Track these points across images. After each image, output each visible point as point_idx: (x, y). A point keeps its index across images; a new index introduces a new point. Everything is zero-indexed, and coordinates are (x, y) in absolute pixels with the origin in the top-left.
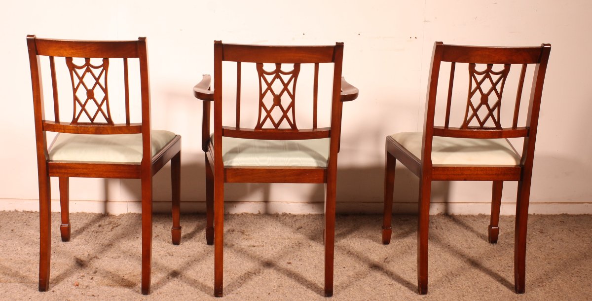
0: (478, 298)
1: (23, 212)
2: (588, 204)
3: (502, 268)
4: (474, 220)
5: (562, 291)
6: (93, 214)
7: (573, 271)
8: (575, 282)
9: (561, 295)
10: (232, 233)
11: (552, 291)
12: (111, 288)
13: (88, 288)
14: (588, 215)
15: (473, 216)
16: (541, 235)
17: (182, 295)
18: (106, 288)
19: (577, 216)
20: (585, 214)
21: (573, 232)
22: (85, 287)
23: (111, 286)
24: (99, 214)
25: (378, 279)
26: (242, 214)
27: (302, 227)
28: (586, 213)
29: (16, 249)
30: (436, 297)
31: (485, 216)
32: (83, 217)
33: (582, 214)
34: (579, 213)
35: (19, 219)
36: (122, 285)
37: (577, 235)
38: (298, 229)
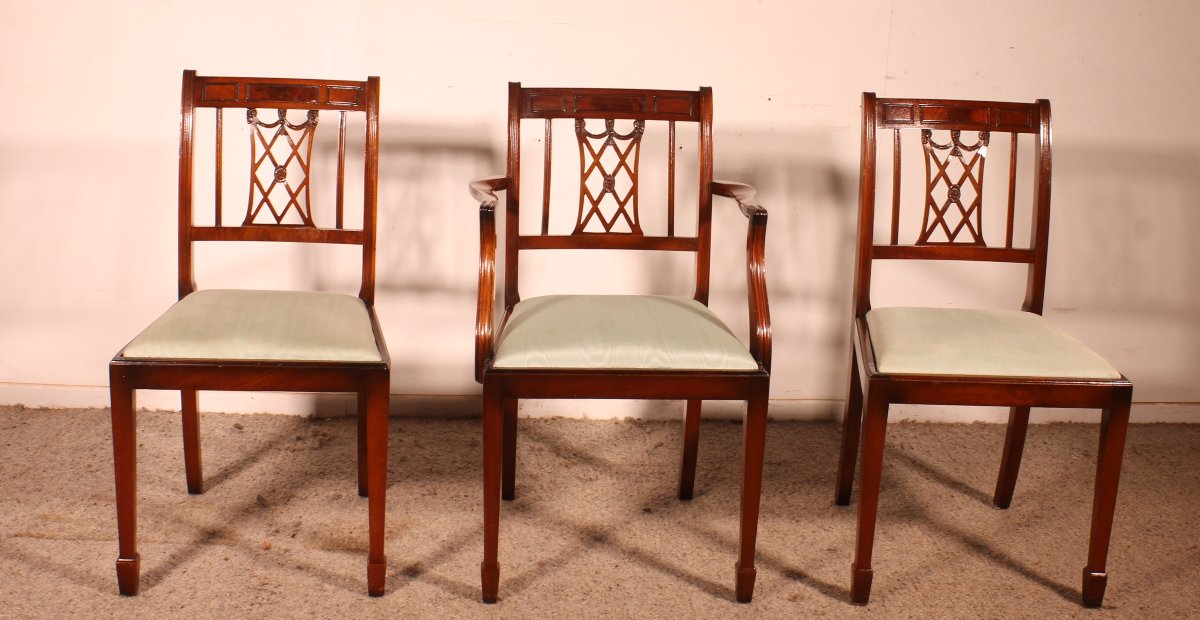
0: (989, 574)
1: (158, 411)
2: (1163, 405)
3: (1025, 520)
4: (967, 433)
5: (1133, 561)
6: (283, 416)
7: (1148, 526)
8: (1155, 545)
9: (1133, 569)
10: (538, 453)
11: (1116, 561)
12: (330, 554)
13: (288, 554)
14: (1163, 423)
15: (963, 425)
16: (1086, 460)
17: (461, 567)
18: (321, 553)
19: (1146, 425)
20: (1158, 423)
21: (1140, 455)
22: (282, 552)
23: (329, 550)
24: (295, 416)
25: (809, 539)
26: (553, 419)
27: (662, 444)
28: (1161, 421)
29: (151, 480)
30: (915, 573)
31: (985, 425)
32: (266, 422)
33: (1154, 422)
34: (1148, 422)
35: (151, 425)
36: (348, 549)
37: (1148, 460)
38: (656, 447)
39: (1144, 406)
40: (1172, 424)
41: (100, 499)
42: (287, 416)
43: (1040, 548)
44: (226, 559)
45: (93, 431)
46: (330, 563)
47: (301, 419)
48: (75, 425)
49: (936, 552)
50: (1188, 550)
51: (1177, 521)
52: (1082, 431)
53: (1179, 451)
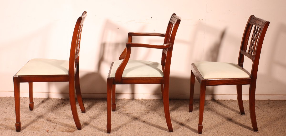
2: (280, 95)
4: (228, 102)
7: (273, 125)
8: (274, 131)
12: (63, 132)
13: (53, 132)
15: (227, 100)
16: (258, 109)
18: (61, 132)
20: (278, 100)
22: (51, 132)
26: (123, 99)
27: (150, 105)
28: (279, 99)
31: (233, 101)
32: (50, 100)
33: (277, 100)
36: (68, 131)
37: (274, 109)
38: (148, 106)
39: (275, 96)
40: (282, 100)
41: (7, 119)
42: (56, 99)
43: (244, 131)
44: (37, 134)
45: (6, 102)
46: (63, 135)
47: (59, 99)
48: (2, 101)
49: (217, 132)
50: (282, 132)
51: (280, 125)
52: (258, 102)
53: (283, 107)
